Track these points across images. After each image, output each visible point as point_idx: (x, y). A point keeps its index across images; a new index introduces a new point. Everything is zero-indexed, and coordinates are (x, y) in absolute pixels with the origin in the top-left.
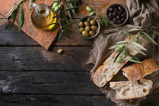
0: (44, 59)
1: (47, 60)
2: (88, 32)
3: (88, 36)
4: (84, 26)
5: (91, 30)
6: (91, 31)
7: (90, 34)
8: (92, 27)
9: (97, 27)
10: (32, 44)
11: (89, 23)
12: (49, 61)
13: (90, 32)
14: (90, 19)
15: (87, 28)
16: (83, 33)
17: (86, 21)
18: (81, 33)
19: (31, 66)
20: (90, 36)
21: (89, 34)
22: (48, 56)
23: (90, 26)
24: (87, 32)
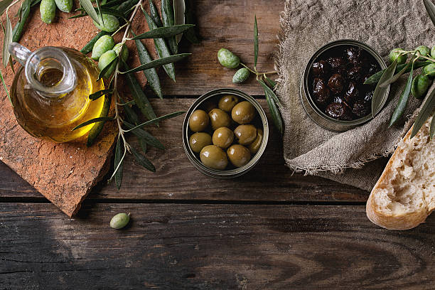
0: (58, 252)
1: (70, 254)
2: (225, 150)
3: (223, 167)
4: (209, 128)
5: (235, 141)
6: (236, 146)
7: (232, 158)
8: (239, 132)
9: (259, 131)
10: (16, 193)
11: (229, 113)
12: (77, 257)
13: (232, 151)
14: (233, 100)
15: (219, 134)
16: (206, 153)
17: (217, 107)
18: (198, 154)
19: (11, 275)
20: (230, 165)
21: (228, 157)
22: (73, 238)
23: (232, 125)
24: (218, 150)
